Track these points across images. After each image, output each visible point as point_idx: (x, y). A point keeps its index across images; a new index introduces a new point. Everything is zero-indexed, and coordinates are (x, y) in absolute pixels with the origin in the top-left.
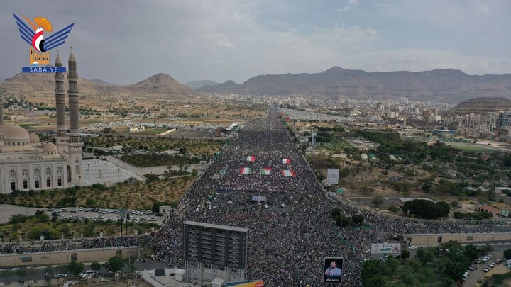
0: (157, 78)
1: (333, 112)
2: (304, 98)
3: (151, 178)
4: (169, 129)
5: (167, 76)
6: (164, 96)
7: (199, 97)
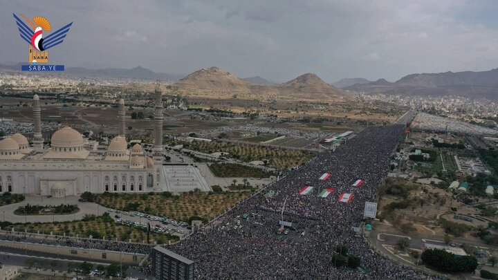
0: (304, 78)
1: (479, 121)
2: (461, 100)
3: (217, 189)
4: (279, 136)
5: (314, 76)
6: (308, 95)
7: (342, 98)
